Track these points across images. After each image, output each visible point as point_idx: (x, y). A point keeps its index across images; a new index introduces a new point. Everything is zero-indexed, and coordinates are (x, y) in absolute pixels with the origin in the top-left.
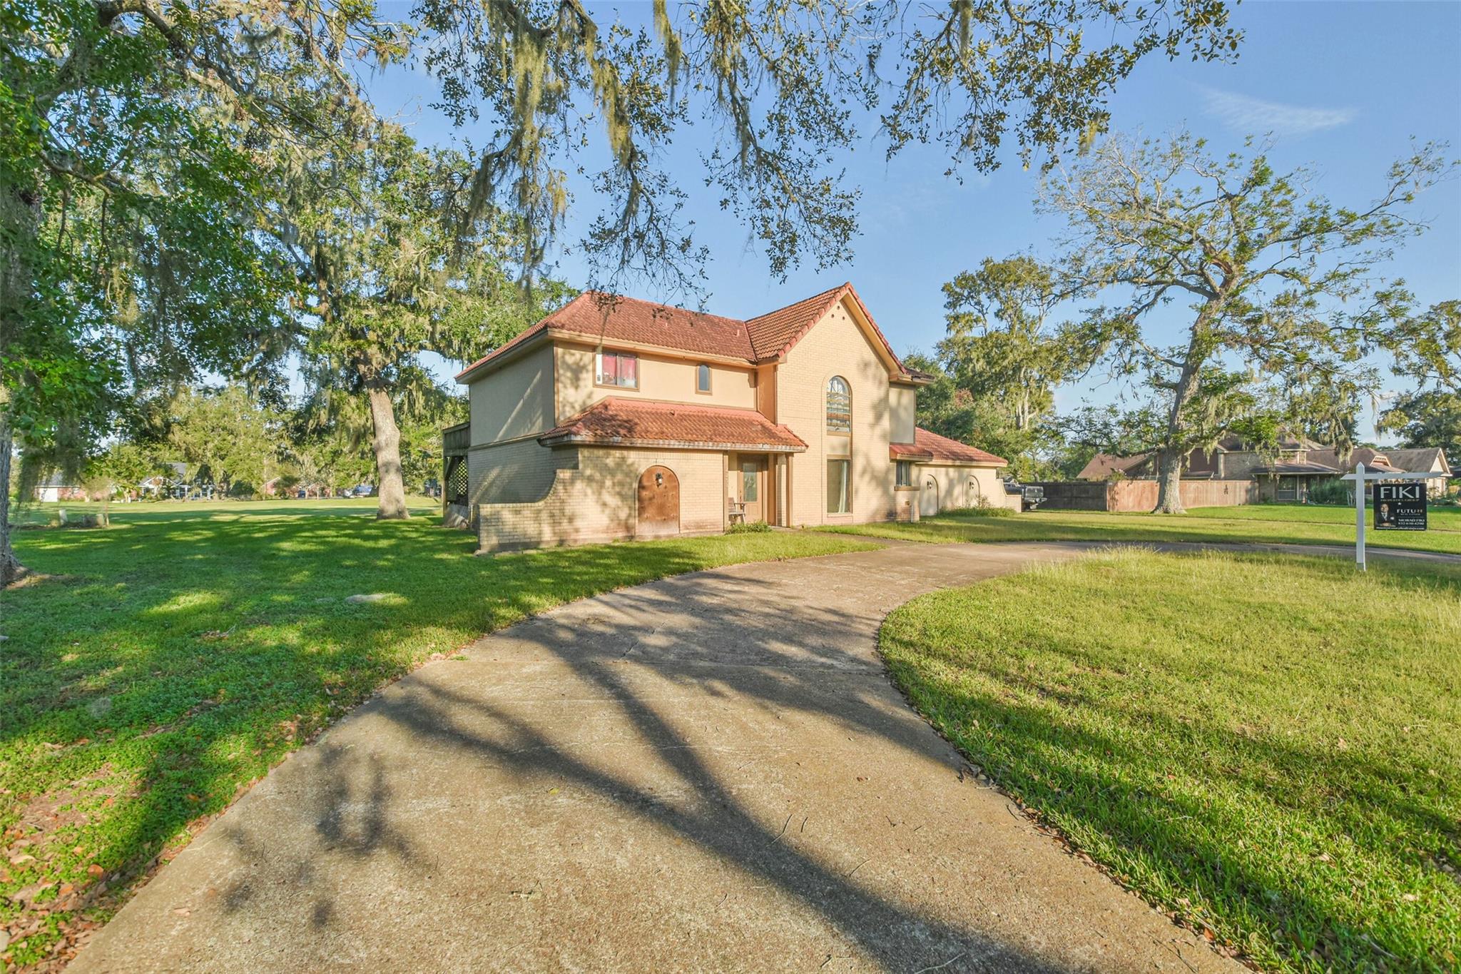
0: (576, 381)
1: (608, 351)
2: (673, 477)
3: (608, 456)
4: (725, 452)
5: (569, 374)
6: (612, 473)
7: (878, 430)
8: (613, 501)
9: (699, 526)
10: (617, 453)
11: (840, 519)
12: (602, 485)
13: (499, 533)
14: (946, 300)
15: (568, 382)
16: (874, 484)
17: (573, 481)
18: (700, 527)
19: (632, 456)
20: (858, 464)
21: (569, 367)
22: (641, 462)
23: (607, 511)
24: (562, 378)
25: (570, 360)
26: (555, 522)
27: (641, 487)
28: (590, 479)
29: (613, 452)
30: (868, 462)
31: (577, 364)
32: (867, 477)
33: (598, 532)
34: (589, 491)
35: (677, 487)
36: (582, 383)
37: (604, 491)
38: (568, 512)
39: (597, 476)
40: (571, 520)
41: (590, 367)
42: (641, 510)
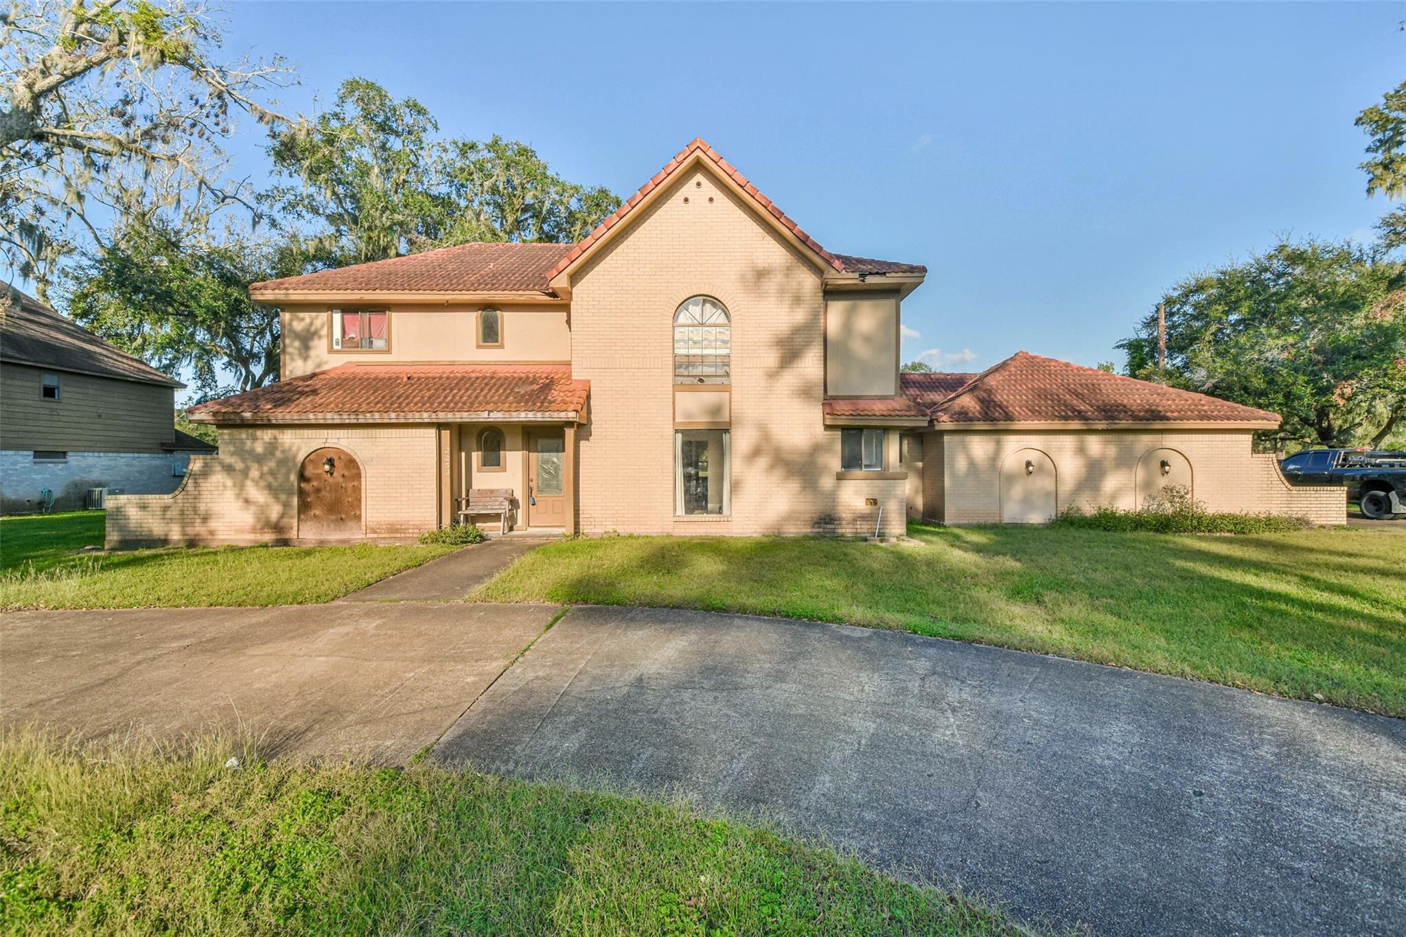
0: (306, 348)
1: (348, 308)
2: (351, 463)
3: (255, 439)
4: (440, 426)
5: (297, 344)
6: (259, 459)
7: (791, 379)
8: (258, 495)
9: (393, 529)
10: (267, 435)
11: (702, 526)
12: (245, 473)
13: (122, 529)
14: (1369, 141)
15: (296, 352)
16: (778, 473)
17: (205, 473)
18: (397, 531)
19: (288, 438)
20: (741, 441)
21: (297, 336)
22: (300, 444)
23: (253, 508)
24: (289, 350)
25: (298, 326)
26: (184, 522)
27: (302, 477)
28: (229, 469)
29: (259, 433)
30: (766, 436)
31: (308, 330)
32: (763, 462)
33: (242, 532)
34: (229, 483)
35: (358, 476)
36: (312, 353)
37: (249, 483)
38: (202, 507)
39: (239, 465)
40: (205, 519)
41: (324, 332)
42: (304, 507)
